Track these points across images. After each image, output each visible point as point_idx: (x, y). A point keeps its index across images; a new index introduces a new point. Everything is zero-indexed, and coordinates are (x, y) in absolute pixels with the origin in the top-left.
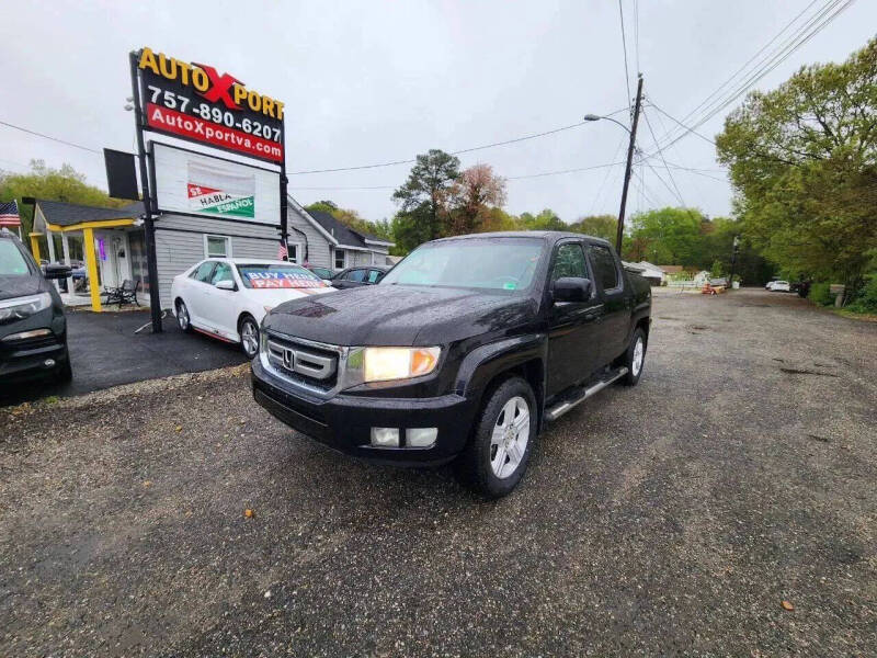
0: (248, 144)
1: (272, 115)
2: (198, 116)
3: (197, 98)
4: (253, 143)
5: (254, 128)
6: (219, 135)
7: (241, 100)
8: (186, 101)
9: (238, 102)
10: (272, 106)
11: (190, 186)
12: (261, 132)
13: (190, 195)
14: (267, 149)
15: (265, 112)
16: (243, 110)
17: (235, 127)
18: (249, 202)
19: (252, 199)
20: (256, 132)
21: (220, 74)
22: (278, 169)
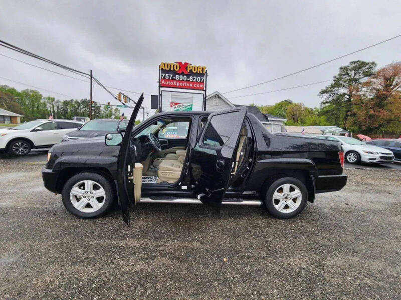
0: (191, 85)
1: (201, 72)
2: (175, 79)
3: (175, 73)
4: (193, 85)
5: (194, 79)
6: (181, 84)
7: (190, 70)
8: (172, 75)
9: (188, 71)
10: (201, 69)
11: (172, 103)
12: (196, 80)
13: (171, 106)
14: (198, 86)
15: (198, 72)
16: (191, 74)
17: (187, 80)
18: (190, 107)
19: (191, 105)
20: (194, 81)
21: (183, 63)
22: (204, 92)
